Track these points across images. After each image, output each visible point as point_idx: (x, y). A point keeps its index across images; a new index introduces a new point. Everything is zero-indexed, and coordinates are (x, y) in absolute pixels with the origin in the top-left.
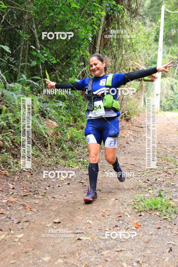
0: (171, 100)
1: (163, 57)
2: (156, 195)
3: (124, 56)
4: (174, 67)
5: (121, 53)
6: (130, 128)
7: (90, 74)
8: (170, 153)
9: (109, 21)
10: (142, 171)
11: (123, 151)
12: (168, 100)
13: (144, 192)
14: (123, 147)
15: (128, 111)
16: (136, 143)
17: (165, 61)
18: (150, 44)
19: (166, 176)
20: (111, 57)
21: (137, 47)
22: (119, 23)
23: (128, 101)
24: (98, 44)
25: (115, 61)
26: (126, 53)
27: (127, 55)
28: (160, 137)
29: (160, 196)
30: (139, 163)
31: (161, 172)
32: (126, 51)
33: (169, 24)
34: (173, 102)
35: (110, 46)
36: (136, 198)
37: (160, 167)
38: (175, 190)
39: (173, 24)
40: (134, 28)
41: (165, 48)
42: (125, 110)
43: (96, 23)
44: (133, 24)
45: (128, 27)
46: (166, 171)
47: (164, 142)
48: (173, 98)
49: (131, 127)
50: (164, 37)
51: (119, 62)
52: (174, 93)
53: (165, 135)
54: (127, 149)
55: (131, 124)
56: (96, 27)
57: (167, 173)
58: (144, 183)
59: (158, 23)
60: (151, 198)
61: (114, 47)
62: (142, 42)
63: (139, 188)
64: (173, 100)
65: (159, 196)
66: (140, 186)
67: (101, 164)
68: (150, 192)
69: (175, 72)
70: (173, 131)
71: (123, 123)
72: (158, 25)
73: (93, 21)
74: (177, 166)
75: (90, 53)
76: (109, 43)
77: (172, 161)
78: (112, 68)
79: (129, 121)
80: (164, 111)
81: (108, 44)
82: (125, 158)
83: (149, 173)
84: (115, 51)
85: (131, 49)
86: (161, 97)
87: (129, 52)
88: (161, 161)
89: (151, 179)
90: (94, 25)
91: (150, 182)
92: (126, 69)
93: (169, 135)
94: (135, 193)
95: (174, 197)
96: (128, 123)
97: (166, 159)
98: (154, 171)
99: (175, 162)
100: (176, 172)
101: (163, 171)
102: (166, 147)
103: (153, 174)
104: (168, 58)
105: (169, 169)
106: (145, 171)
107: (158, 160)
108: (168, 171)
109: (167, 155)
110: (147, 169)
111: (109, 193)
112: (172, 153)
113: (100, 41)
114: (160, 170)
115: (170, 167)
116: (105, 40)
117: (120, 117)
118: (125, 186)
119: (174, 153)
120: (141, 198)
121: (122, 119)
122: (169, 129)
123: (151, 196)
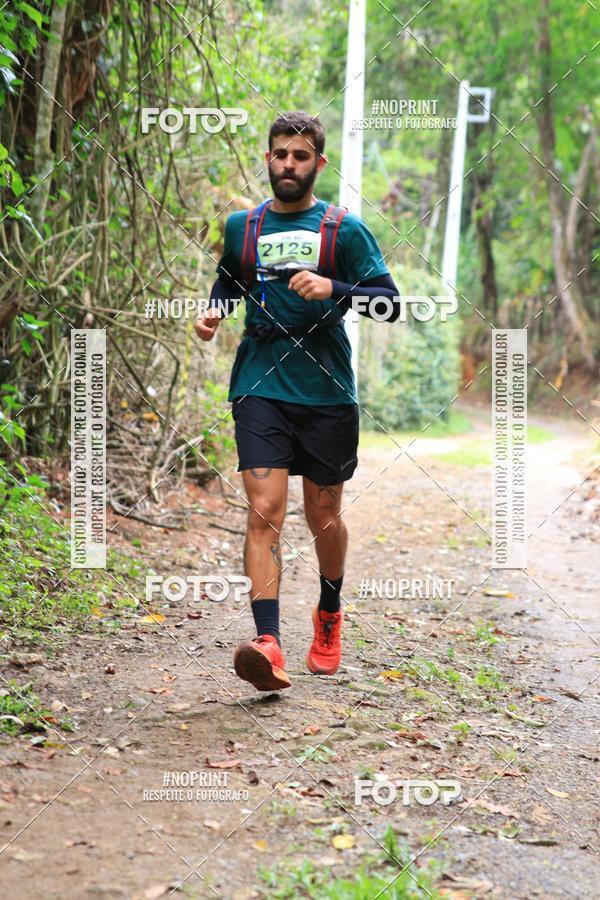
0: (412, 375)
1: (365, 164)
2: (370, 860)
3: (176, 161)
4: (418, 213)
6: (215, 520)
7: (8, 252)
8: (424, 643)
10: (294, 735)
11: (192, 636)
12: (397, 378)
14: (190, 617)
15: (205, 433)
17: (373, 187)
18: (301, 100)
19: (414, 759)
20: (110, 169)
23: (203, 387)
24: (46, 101)
25: (133, 184)
26: (185, 147)
27: (189, 155)
28: (368, 561)
29: (392, 861)
31: (388, 738)
34: (422, 384)
35: (108, 114)
36: (273, 878)
37: (379, 713)
38: (464, 829)
40: (222, 20)
42: (190, 429)
45: (193, 15)
46: (411, 733)
48: (420, 366)
49: (220, 512)
50: (370, 68)
51: (154, 193)
52: (423, 344)
53: (389, 549)
54: (209, 624)
55: (219, 501)
56: (36, 16)
57: (420, 742)
58: (306, 801)
60: (351, 876)
61: (127, 114)
62: (263, 90)
63: (282, 826)
64: (421, 376)
65: (387, 863)
66: (285, 813)
67: (82, 709)
68: (342, 847)
69: (423, 236)
70: (429, 531)
71: (179, 493)
72: (337, 8)
74: (465, 708)
76: (101, 94)
77: (439, 682)
78: (119, 224)
79: (212, 487)
81: (98, 103)
82: (204, 672)
83: (330, 746)
84: (131, 136)
86: (364, 362)
88: (385, 682)
89: (340, 777)
90: (26, 7)
91: (335, 792)
92: (189, 225)
93: (410, 550)
94: (264, 853)
95: (460, 867)
96: (205, 493)
97: (407, 671)
98: (353, 734)
99: (453, 687)
100: (461, 739)
101: (398, 732)
102: (400, 612)
103: (349, 750)
104: (391, 173)
105: (424, 720)
106: (308, 738)
107: (367, 678)
108: (423, 733)
109: (410, 653)
110: (316, 728)
111: (131, 858)
112: (435, 642)
113: (54, 84)
114: (381, 730)
115: (429, 715)
116: (79, 79)
117: (166, 465)
118: (212, 819)
119: (446, 641)
120: (296, 876)
121: (177, 477)
122: (408, 522)
123: (347, 865)
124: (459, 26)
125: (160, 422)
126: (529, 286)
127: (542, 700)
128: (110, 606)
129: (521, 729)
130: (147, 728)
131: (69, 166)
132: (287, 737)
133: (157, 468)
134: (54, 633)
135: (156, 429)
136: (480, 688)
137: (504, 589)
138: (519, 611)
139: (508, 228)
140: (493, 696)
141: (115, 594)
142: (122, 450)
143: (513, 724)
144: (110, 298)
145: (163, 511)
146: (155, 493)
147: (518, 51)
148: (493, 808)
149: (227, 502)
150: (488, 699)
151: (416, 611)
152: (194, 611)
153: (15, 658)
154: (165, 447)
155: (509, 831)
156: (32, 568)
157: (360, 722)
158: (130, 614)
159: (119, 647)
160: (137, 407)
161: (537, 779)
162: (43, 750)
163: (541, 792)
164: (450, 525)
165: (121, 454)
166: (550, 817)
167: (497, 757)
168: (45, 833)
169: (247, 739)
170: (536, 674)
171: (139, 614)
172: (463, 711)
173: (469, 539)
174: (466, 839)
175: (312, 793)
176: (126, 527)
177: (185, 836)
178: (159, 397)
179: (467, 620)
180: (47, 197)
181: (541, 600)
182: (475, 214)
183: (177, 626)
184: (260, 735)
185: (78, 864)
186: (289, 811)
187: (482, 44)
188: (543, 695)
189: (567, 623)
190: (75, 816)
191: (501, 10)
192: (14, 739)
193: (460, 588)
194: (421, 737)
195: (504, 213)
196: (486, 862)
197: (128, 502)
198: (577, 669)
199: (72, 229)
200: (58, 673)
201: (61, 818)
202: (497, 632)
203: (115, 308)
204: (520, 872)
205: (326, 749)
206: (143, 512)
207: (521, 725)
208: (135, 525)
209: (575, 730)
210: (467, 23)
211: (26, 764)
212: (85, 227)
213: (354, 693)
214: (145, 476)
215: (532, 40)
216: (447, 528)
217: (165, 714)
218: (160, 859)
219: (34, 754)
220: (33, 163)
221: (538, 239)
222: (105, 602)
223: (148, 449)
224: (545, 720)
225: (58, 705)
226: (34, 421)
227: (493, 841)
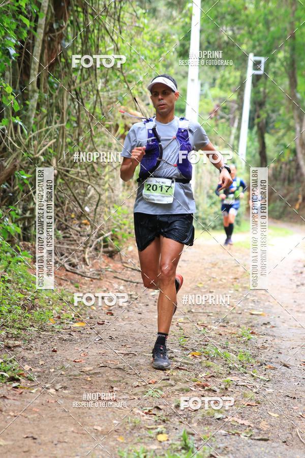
1: (201, 95)
2: (174, 447)
3: (101, 93)
4: (228, 120)
5: (93, 87)
6: (117, 275)
7: (14, 139)
8: (214, 338)
9: (62, 4)
10: (144, 384)
11: (98, 333)
13: (146, 440)
14: (98, 324)
15: (113, 231)
16: (132, 314)
17: (205, 106)
18: (166, 63)
19: (203, 396)
20: (67, 98)
21: (133, 70)
22: (87, 12)
23: (113, 207)
24: (35, 63)
25: (79, 107)
26: (106, 86)
27: (108, 91)
29: (186, 448)
30: (137, 365)
31: (191, 386)
32: (107, 81)
33: (215, 13)
35: (67, 70)
37: (187, 373)
38: (223, 432)
39: (225, 13)
40: (125, 23)
41: (206, 74)
42: (106, 228)
43: (25, 12)
44: (122, 13)
45: (110, 20)
46: (203, 383)
47: (203, 309)
49: (120, 271)
51: (90, 110)
54: (107, 328)
55: (120, 265)
56: (27, 22)
57: (206, 388)
58: (146, 417)
59: (184, 11)
60: (164, 455)
62: (146, 58)
63: (133, 429)
65: (183, 448)
66: (135, 423)
67: (39, 370)
68: (162, 440)
69: (230, 132)
70: (224, 281)
71: (99, 261)
72: (186, 16)
73: (19, 7)
74: (231, 371)
75: (14, 85)
76: (63, 60)
77: (219, 358)
78: (71, 125)
79: (116, 257)
80: (203, 229)
81: (61, 64)
82: (102, 352)
83: (161, 390)
84: (78, 81)
85: (119, 77)
87: (114, 83)
88: (192, 358)
89: (165, 405)
90: (21, 17)
91: (161, 413)
92: (108, 126)
93: (214, 291)
94: (122, 443)
95: (220, 451)
96: (112, 261)
97: (203, 352)
98: (173, 384)
99: (226, 361)
100: (228, 386)
101: (196, 383)
102: (206, 322)
103: (170, 392)
104: (214, 99)
105: (210, 377)
106: (150, 385)
107: (183, 355)
108: (209, 384)
109: (207, 343)
110: (154, 381)
111: (56, 445)
112: (221, 338)
113: (39, 54)
114: (188, 382)
115: (213, 374)
116: (52, 52)
117: (93, 247)
118: (98, 425)
119: (226, 337)
120: (137, 455)
121: (98, 253)
122: (214, 277)
123: (163, 449)
124: (249, 25)
125: (91, 225)
126: (283, 157)
127: (270, 367)
128: (59, 318)
129: (258, 382)
130: (71, 379)
131: (46, 96)
132: (140, 385)
133: (88, 248)
134: (29, 331)
135: (88, 228)
136: (240, 361)
137: (260, 311)
138: (266, 323)
139: (273, 127)
140: (245, 365)
141: (62, 312)
142: (71, 239)
143: (254, 379)
144: (66, 163)
145: (91, 270)
146: (87, 260)
147: (279, 39)
148: (240, 421)
149: (123, 266)
150: (242, 367)
151: (214, 322)
152: (101, 321)
153: (8, 343)
154: (92, 238)
155: (247, 433)
156: (19, 299)
157: (177, 377)
158: (68, 322)
159: (60, 339)
160: (79, 218)
161: (263, 408)
162: (18, 390)
163: (265, 414)
164: (235, 279)
165: (71, 241)
166: (268, 427)
167: (244, 396)
168: (14, 431)
169: (120, 385)
170: (269, 355)
171: (73, 322)
172: (230, 373)
173: (244, 285)
174: (224, 437)
175: (151, 413)
176: (72, 278)
177: (84, 434)
178: (91, 212)
179: (239, 326)
180: (34, 112)
181: (279, 317)
182: (256, 121)
183: (91, 328)
184: (127, 384)
185: (29, 447)
186: (137, 422)
187: (260, 35)
188: (271, 365)
189: (289, 329)
190: (30, 423)
191: (270, 18)
192: (4, 384)
193: (238, 310)
194: (207, 386)
195: (272, 120)
196: (233, 449)
197: (73, 265)
198: (291, 352)
199: (47, 127)
200: (29, 351)
201: (22, 424)
202: (252, 333)
203: (68, 167)
204: (249, 454)
205: (159, 391)
206: (81, 270)
207: (258, 380)
208: (76, 276)
209: (285, 383)
210: (254, 24)
211: (8, 397)
212: (54, 127)
213: (175, 363)
214: (82, 252)
215: (286, 33)
216: (234, 280)
217: (79, 372)
218: (70, 445)
219: (13, 392)
220: (28, 94)
221: (288, 133)
222: (57, 316)
223: (84, 239)
224: (271, 377)
225: (27, 367)
226: (26, 224)
227: (237, 438)
